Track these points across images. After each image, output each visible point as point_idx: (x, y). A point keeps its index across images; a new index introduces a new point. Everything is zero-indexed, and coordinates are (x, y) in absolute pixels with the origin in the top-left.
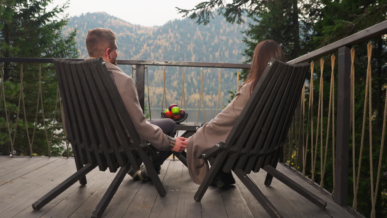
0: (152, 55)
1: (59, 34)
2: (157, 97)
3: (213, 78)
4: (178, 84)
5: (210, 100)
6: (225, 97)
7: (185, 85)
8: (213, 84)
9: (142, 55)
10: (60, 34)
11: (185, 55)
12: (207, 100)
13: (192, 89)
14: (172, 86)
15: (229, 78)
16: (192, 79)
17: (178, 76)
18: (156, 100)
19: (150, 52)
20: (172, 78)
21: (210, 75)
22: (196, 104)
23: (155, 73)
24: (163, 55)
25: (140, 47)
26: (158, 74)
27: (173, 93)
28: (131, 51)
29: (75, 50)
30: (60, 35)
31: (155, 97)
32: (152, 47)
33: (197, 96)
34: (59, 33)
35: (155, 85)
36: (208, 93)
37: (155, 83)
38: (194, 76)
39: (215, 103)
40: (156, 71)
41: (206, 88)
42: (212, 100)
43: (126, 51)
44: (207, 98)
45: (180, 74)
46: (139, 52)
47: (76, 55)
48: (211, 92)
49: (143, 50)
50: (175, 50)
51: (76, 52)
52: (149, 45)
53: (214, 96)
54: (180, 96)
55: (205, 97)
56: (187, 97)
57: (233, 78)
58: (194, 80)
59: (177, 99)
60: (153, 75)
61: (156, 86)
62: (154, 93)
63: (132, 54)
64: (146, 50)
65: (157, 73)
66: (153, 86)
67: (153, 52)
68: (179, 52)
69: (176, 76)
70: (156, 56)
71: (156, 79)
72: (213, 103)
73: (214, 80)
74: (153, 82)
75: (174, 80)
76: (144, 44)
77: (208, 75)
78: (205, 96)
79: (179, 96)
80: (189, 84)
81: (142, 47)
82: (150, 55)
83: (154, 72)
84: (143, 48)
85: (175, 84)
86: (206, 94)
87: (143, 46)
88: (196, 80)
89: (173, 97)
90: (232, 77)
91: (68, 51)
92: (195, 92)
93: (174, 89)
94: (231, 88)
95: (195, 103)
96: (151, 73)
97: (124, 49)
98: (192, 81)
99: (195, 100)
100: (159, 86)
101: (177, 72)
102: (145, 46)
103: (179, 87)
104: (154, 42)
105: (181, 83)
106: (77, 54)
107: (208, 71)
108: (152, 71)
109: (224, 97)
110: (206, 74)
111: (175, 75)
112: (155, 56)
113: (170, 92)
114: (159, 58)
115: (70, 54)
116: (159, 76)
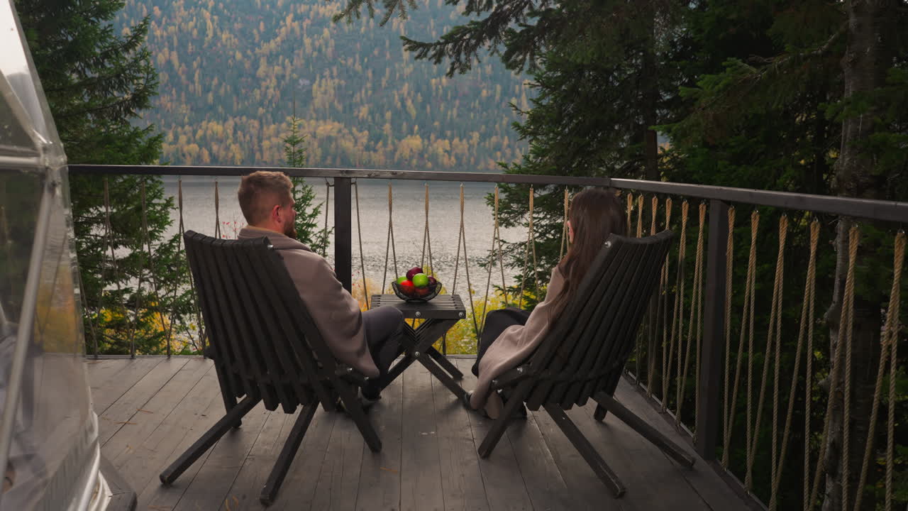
0: (307, 41)
1: (107, 32)
2: (320, 145)
3: (454, 98)
4: (371, 113)
5: (446, 151)
6: (482, 144)
7: (388, 115)
8: (455, 112)
9: (283, 42)
10: (111, 31)
11: (387, 43)
12: (441, 151)
13: (405, 126)
14: (358, 116)
15: (491, 98)
16: (403, 101)
17: (370, 92)
18: (319, 152)
19: (302, 35)
20: (357, 98)
21: (445, 90)
22: (414, 162)
23: (315, 86)
24: (332, 42)
25: (278, 23)
26: (322, 89)
27: (360, 135)
28: (255, 31)
29: (150, 70)
30: (110, 33)
31: (316, 144)
32: (307, 23)
33: (415, 142)
34: (108, 29)
35: (314, 116)
36: (442, 135)
37: (315, 110)
38: (409, 93)
39: (457, 157)
40: (317, 82)
41: (436, 124)
42: (451, 150)
43: (242, 31)
44: (441, 146)
45: (374, 90)
46: (276, 36)
47: (153, 82)
48: (449, 133)
49: (283, 29)
50: (363, 30)
51: (150, 76)
52: (298, 18)
53: (456, 141)
54: (377, 142)
55: (435, 145)
56: (393, 143)
57: (501, 100)
58: (409, 103)
59: (367, 148)
60: (310, 92)
61: (317, 120)
62: (314, 136)
63: (257, 39)
64: (293, 30)
65: (320, 86)
66: (311, 118)
67: (310, 34)
68: (372, 35)
69: (366, 92)
70: (317, 43)
71: (317, 102)
72: (453, 159)
73: (457, 102)
74: (312, 107)
75: (362, 103)
76: (287, 15)
77: (441, 91)
78: (435, 141)
79: (372, 143)
80: (397, 113)
81: (281, 23)
82: (302, 44)
83: (311, 85)
84: (285, 25)
85: (364, 111)
86: (437, 138)
87: (284, 20)
88: (413, 101)
89: (359, 144)
90: (498, 97)
91: (132, 72)
92: (411, 132)
93: (362, 125)
94: (495, 123)
95: (412, 157)
96: (304, 86)
97: (237, 26)
98: (404, 105)
99: (411, 150)
100: (325, 119)
101: (369, 85)
102: (289, 20)
103: (373, 119)
104: (310, 9)
105: (378, 110)
106: (153, 78)
107: (440, 82)
108: (307, 82)
109: (479, 144)
110: (437, 89)
111: (363, 91)
112: (313, 44)
113: (351, 133)
114: (324, 50)
115: (138, 78)
116: (325, 92)
